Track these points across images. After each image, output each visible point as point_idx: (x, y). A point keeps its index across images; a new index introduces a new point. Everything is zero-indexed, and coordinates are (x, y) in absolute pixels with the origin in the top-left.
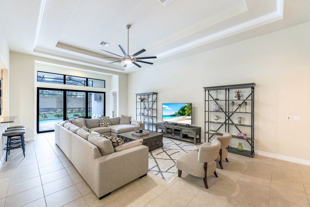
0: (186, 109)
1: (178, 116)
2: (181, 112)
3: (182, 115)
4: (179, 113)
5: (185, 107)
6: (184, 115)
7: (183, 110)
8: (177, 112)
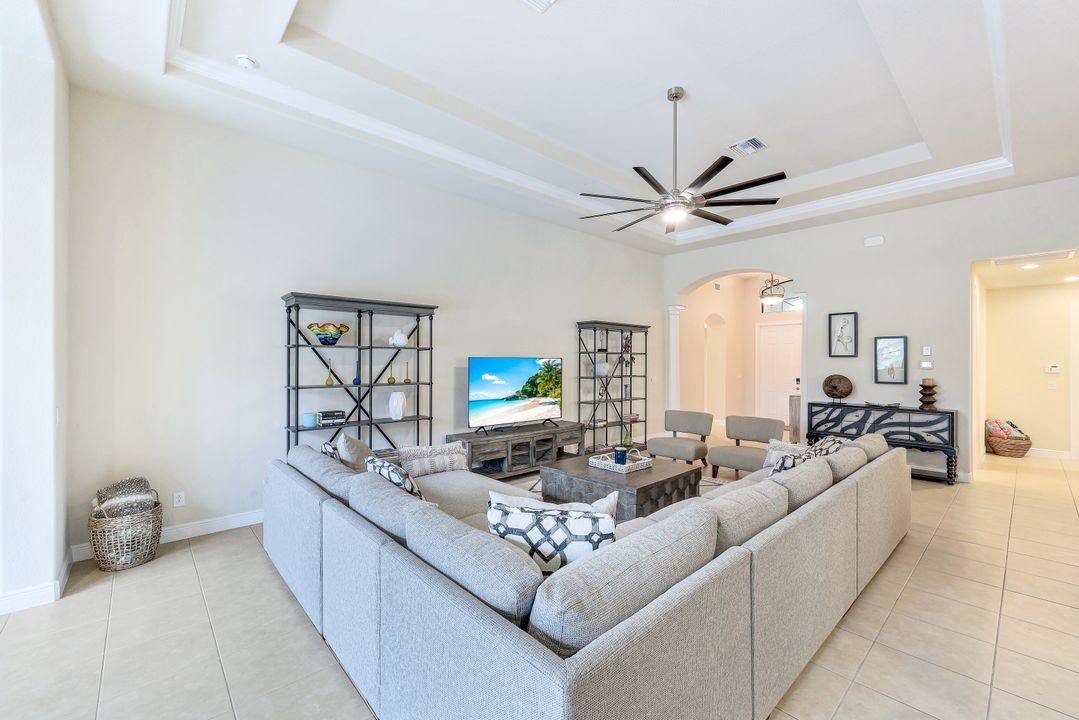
0: (538, 381)
1: (523, 398)
2: (529, 389)
3: (531, 395)
4: (524, 391)
5: (537, 376)
6: (535, 396)
7: (533, 383)
8: (521, 389)
